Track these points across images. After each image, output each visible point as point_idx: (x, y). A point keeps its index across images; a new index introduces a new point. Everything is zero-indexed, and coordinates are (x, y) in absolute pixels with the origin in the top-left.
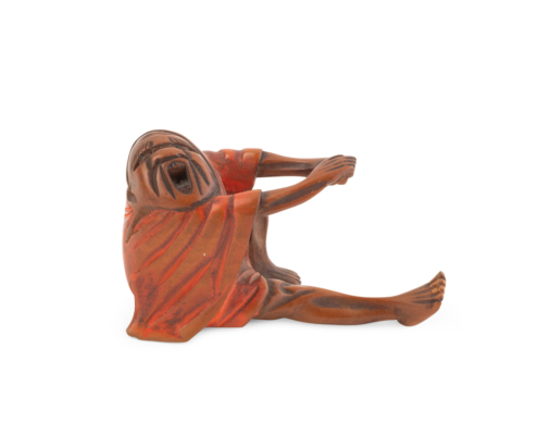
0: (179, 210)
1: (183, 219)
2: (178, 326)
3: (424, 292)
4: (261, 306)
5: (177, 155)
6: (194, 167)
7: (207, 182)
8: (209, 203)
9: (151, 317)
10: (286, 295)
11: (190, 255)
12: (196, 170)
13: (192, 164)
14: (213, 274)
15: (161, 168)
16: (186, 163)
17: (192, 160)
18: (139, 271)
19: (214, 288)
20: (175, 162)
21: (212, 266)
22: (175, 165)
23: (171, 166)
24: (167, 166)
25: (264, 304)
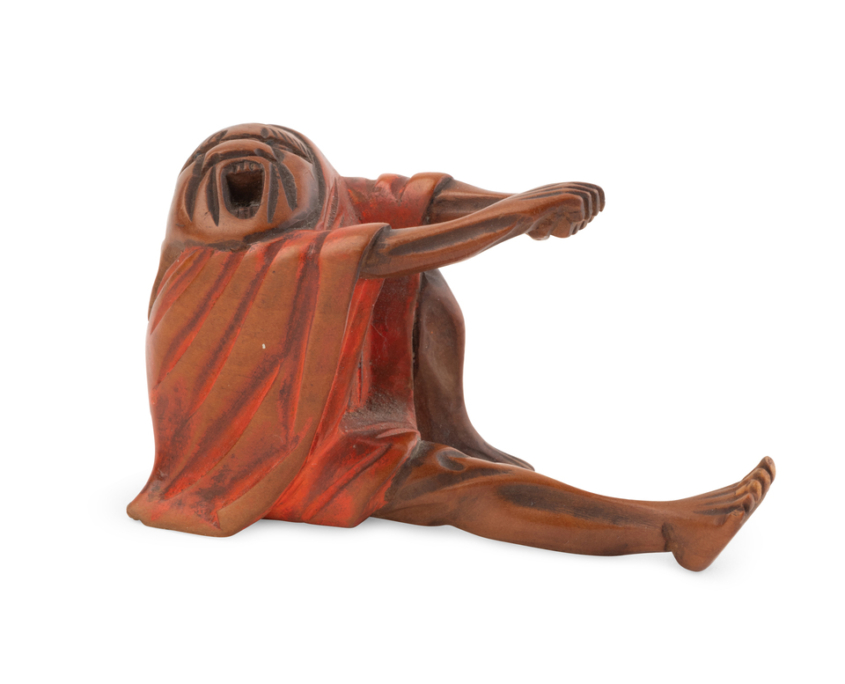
2: (220, 503)
4: (390, 483)
5: (255, 151)
6: (278, 175)
7: (294, 204)
8: (281, 238)
9: (174, 481)
10: (447, 469)
11: (239, 345)
12: (280, 182)
13: (276, 170)
14: (282, 392)
15: (213, 171)
16: (267, 167)
17: (282, 164)
18: (159, 382)
19: (286, 426)
20: (243, 162)
21: (280, 374)
22: (242, 167)
23: (235, 168)
24: (226, 167)
25: (397, 481)
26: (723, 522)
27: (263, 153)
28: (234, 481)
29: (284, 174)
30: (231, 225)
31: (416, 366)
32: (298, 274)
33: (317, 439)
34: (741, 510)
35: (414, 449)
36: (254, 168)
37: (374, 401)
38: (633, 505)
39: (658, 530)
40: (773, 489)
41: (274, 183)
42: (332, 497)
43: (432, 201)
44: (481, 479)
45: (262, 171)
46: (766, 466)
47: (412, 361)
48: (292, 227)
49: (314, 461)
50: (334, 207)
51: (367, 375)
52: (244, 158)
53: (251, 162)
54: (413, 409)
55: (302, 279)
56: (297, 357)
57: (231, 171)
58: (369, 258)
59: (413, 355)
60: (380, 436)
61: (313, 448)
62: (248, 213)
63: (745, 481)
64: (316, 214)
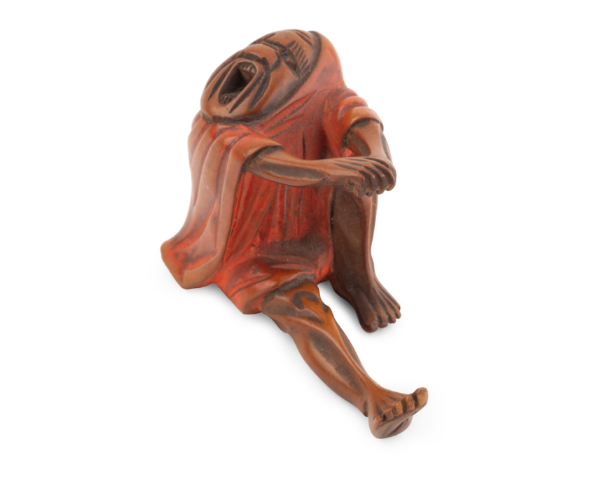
0: (204, 117)
4: (262, 299)
5: (262, 59)
6: (261, 81)
9: (182, 240)
10: (294, 305)
12: (257, 88)
14: (215, 219)
15: (235, 62)
16: (259, 72)
17: (271, 74)
19: (216, 240)
20: (250, 64)
21: (216, 208)
23: (244, 66)
25: (266, 299)
27: (266, 62)
28: (198, 257)
31: (333, 226)
32: (221, 155)
36: (252, 71)
42: (236, 292)
43: (349, 130)
44: (306, 320)
45: (254, 75)
51: (305, 219)
52: (253, 62)
53: (253, 67)
55: (223, 159)
56: (220, 202)
57: (241, 67)
58: (250, 163)
60: (275, 267)
62: (228, 100)
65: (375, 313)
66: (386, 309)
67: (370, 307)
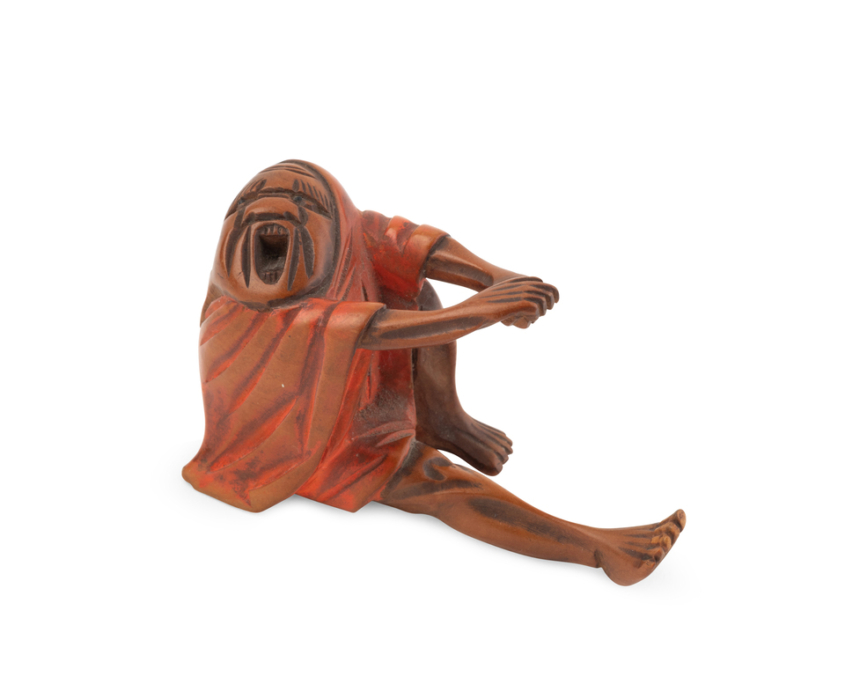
0: (250, 306)
1: (256, 322)
2: (252, 484)
3: (644, 536)
4: (384, 487)
5: (284, 214)
6: (300, 240)
7: (311, 272)
8: (297, 306)
9: (218, 458)
10: (430, 479)
11: (264, 379)
12: (301, 247)
13: (300, 235)
14: (298, 418)
15: (249, 230)
16: (291, 230)
17: (305, 227)
18: (207, 381)
19: (302, 442)
20: (273, 225)
21: (295, 406)
22: (272, 230)
23: (266, 230)
24: (259, 229)
25: (390, 485)
26: (638, 565)
27: (290, 217)
28: (263, 470)
29: (305, 237)
30: (258, 287)
31: (415, 373)
32: (308, 342)
33: (326, 451)
34: (652, 561)
35: (406, 457)
36: (282, 232)
37: (381, 397)
38: (574, 527)
39: (592, 554)
40: (682, 537)
41: (296, 248)
42: (338, 492)
43: (428, 258)
44: (457, 490)
45: (287, 236)
46: (677, 521)
47: (412, 370)
48: (308, 294)
49: (325, 466)
50: (347, 262)
51: (375, 378)
52: (274, 221)
53: (280, 226)
54: (414, 403)
55: (312, 345)
56: (309, 397)
57: (263, 233)
58: (364, 338)
59: (412, 365)
60: (380, 444)
61: (323, 458)
62: (273, 277)
63: (664, 522)
64: (329, 277)
65: (491, 451)
66: (498, 442)
67: (481, 446)
